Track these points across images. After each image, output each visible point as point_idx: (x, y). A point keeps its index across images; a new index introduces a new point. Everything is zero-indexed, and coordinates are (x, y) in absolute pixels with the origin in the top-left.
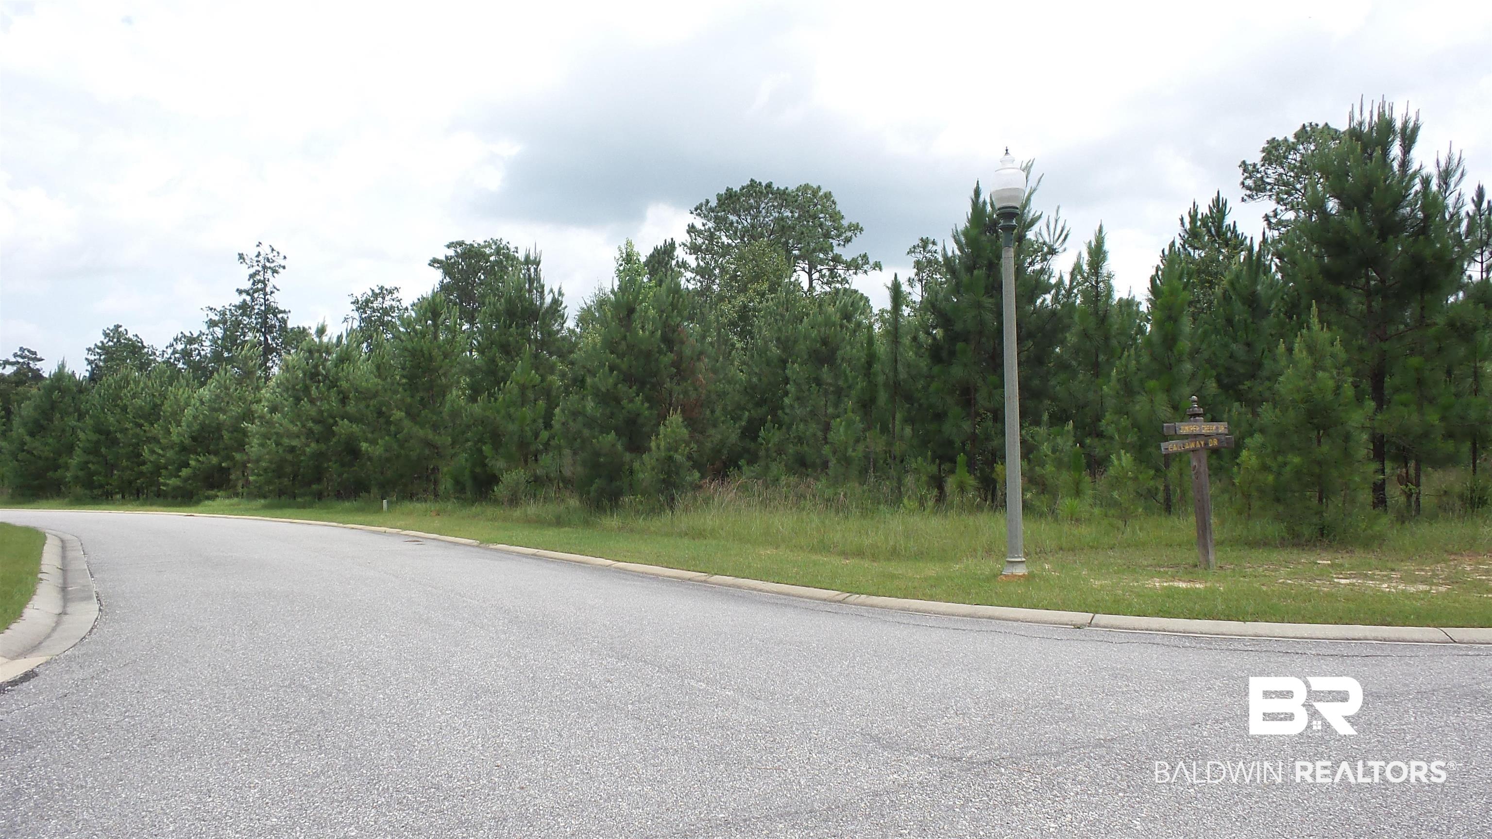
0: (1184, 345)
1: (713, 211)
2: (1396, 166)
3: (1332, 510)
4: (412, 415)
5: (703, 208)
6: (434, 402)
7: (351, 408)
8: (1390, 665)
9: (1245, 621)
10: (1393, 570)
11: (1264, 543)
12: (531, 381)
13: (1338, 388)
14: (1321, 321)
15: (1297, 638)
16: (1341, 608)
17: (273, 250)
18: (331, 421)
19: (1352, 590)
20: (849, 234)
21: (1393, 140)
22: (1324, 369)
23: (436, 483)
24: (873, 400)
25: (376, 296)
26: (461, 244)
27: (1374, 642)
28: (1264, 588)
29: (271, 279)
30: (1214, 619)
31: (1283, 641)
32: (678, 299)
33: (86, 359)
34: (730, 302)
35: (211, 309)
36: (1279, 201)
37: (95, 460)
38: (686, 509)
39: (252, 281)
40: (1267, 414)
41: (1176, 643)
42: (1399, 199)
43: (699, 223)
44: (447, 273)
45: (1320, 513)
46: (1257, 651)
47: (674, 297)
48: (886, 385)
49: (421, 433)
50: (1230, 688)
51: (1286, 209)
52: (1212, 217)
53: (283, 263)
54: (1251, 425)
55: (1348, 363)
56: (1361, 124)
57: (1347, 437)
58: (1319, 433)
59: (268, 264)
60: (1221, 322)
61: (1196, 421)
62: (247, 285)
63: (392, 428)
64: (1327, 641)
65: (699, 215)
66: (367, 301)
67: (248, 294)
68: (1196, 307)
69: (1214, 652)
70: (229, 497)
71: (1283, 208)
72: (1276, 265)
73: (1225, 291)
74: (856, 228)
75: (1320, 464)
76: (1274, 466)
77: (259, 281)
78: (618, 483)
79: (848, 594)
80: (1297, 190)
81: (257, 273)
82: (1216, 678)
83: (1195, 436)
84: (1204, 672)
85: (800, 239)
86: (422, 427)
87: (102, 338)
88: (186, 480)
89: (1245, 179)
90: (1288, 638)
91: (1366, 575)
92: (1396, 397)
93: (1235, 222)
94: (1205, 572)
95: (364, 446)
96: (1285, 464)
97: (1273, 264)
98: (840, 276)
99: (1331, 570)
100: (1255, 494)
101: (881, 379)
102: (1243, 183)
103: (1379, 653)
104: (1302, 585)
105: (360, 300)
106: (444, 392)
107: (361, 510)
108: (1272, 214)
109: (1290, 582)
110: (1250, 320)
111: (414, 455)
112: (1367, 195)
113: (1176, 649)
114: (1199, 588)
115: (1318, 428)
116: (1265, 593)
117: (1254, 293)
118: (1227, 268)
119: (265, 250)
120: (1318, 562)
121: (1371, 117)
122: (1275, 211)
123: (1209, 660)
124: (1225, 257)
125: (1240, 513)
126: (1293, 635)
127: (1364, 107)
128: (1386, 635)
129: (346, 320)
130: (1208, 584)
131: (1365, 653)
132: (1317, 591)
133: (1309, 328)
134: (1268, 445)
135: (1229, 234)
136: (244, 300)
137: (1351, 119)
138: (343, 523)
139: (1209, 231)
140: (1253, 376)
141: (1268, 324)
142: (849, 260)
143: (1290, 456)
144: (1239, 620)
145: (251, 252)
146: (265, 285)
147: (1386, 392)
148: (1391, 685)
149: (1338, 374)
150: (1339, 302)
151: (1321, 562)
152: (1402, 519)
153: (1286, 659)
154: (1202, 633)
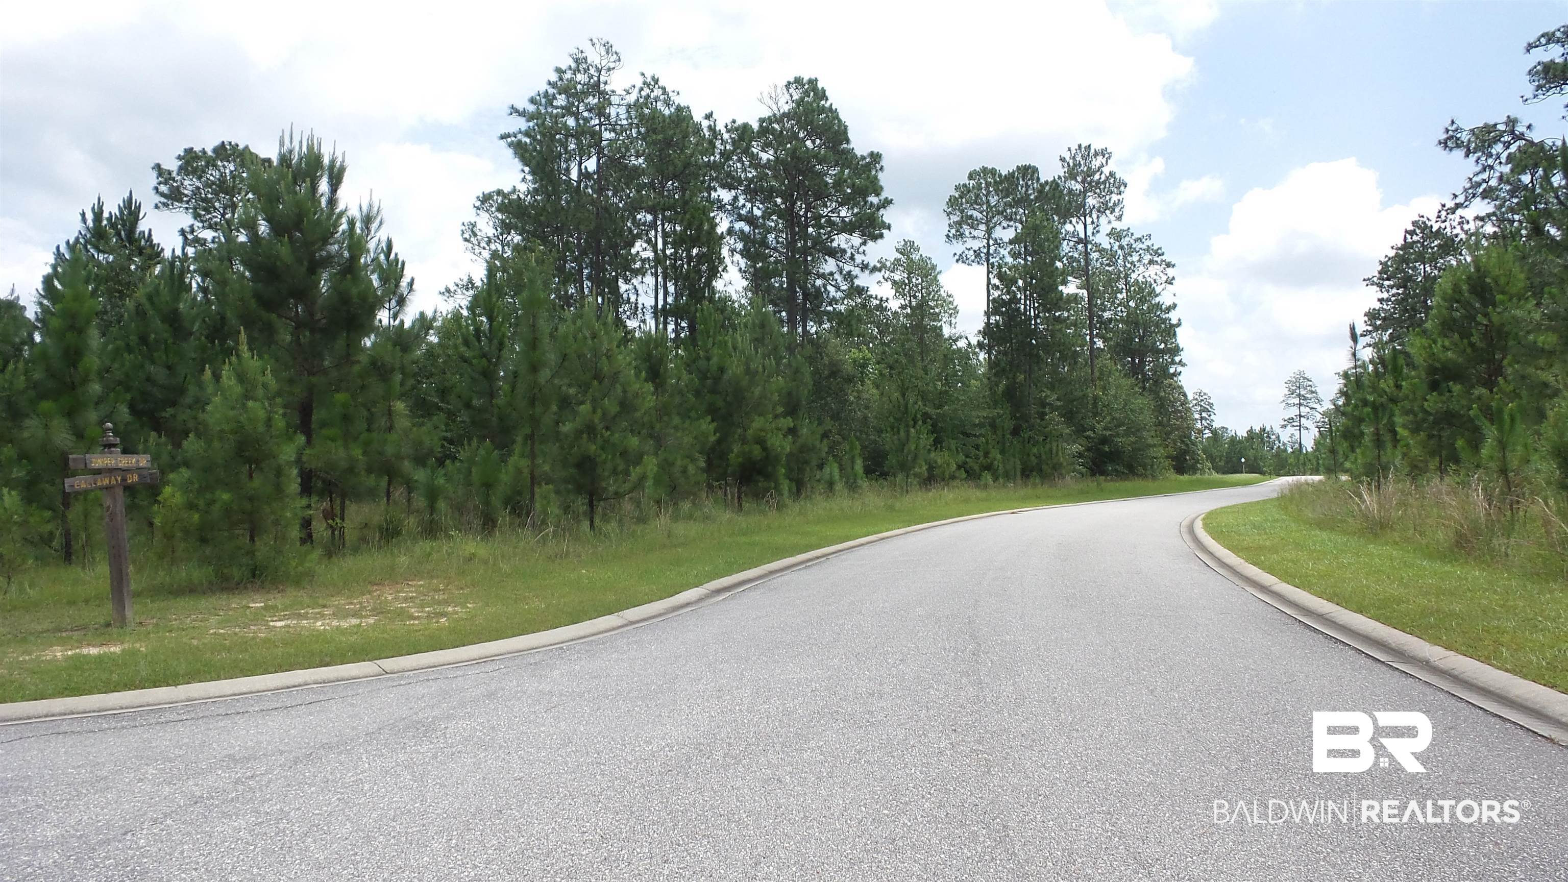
0: (92, 361)
2: (324, 202)
3: (263, 547)
8: (334, 709)
9: (176, 685)
10: (324, 606)
11: (191, 590)
13: (269, 422)
14: (251, 349)
15: (235, 695)
16: (280, 653)
19: (288, 632)
21: (321, 176)
22: (255, 400)
27: (315, 686)
28: (195, 642)
30: (136, 688)
31: (221, 702)
36: (196, 216)
40: (192, 445)
41: (91, 727)
42: (327, 236)
45: (251, 553)
46: (193, 719)
50: (167, 773)
51: (203, 227)
52: (122, 219)
54: (173, 458)
55: (279, 394)
56: (291, 152)
57: (279, 472)
58: (250, 467)
60: (134, 339)
61: (111, 453)
64: (269, 693)
68: (102, 319)
69: (139, 730)
71: (200, 225)
72: (198, 283)
73: (139, 305)
75: (251, 499)
76: (201, 503)
80: (215, 209)
82: (147, 764)
83: (111, 471)
84: (130, 758)
89: (160, 183)
90: (224, 696)
91: (300, 614)
92: (325, 432)
93: (150, 230)
94: (121, 631)
96: (214, 501)
97: (193, 281)
99: (264, 613)
100: (179, 534)
102: (156, 189)
103: (321, 698)
104: (236, 634)
108: (188, 229)
109: (222, 631)
110: (170, 341)
112: (298, 224)
113: (91, 735)
114: (115, 653)
115: (249, 461)
116: (197, 648)
117: (176, 311)
118: (142, 279)
120: (251, 605)
121: (301, 147)
122: (192, 227)
123: (135, 742)
124: (137, 267)
125: (161, 557)
126: (231, 692)
127: (294, 135)
128: (324, 677)
130: (126, 646)
131: (308, 700)
132: (253, 638)
133: (238, 356)
134: (195, 481)
135: (143, 242)
137: (282, 144)
139: (118, 234)
140: (174, 404)
141: (190, 348)
143: (218, 493)
144: (168, 685)
147: (313, 426)
148: (340, 731)
149: (270, 405)
150: (269, 330)
151: (253, 605)
152: (329, 554)
153: (227, 722)
154: (122, 708)
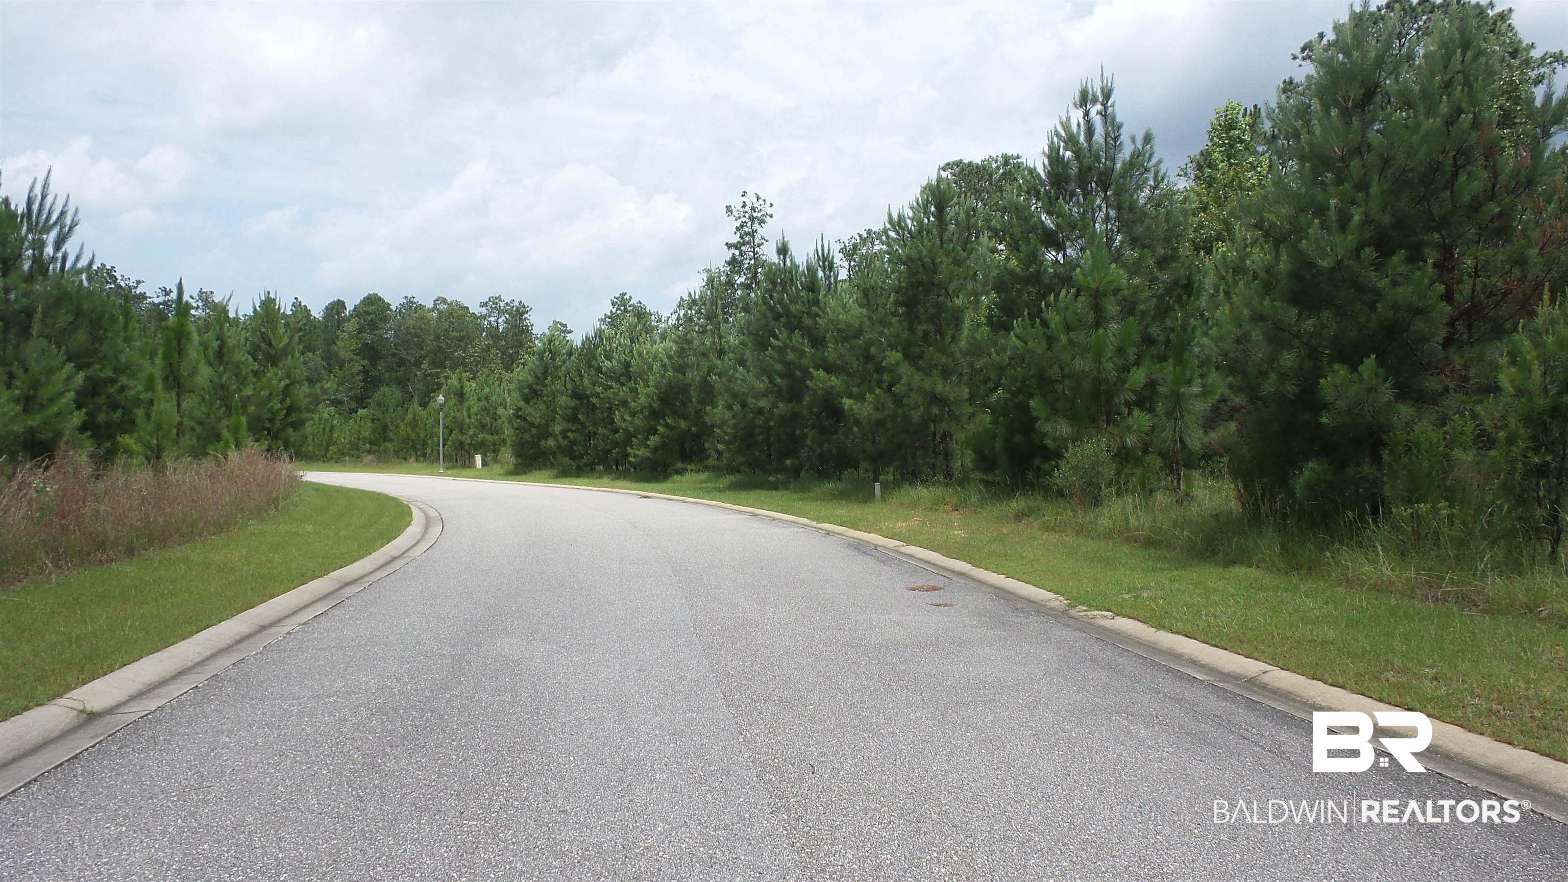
4: (911, 358)
6: (942, 337)
7: (831, 353)
17: (758, 198)
18: (802, 373)
23: (947, 455)
25: (864, 241)
26: (958, 163)
29: (760, 230)
37: (574, 428)
39: (738, 234)
49: (927, 384)
53: (769, 211)
59: (755, 215)
62: (736, 239)
63: (886, 377)
65: (1304, 59)
66: (855, 246)
67: (736, 248)
77: (746, 234)
81: (743, 225)
86: (928, 374)
88: (656, 449)
95: (847, 402)
105: (847, 245)
106: (957, 319)
107: (844, 496)
111: (916, 416)
119: (750, 200)
136: (734, 254)
138: (818, 520)
145: (737, 204)
146: (754, 237)
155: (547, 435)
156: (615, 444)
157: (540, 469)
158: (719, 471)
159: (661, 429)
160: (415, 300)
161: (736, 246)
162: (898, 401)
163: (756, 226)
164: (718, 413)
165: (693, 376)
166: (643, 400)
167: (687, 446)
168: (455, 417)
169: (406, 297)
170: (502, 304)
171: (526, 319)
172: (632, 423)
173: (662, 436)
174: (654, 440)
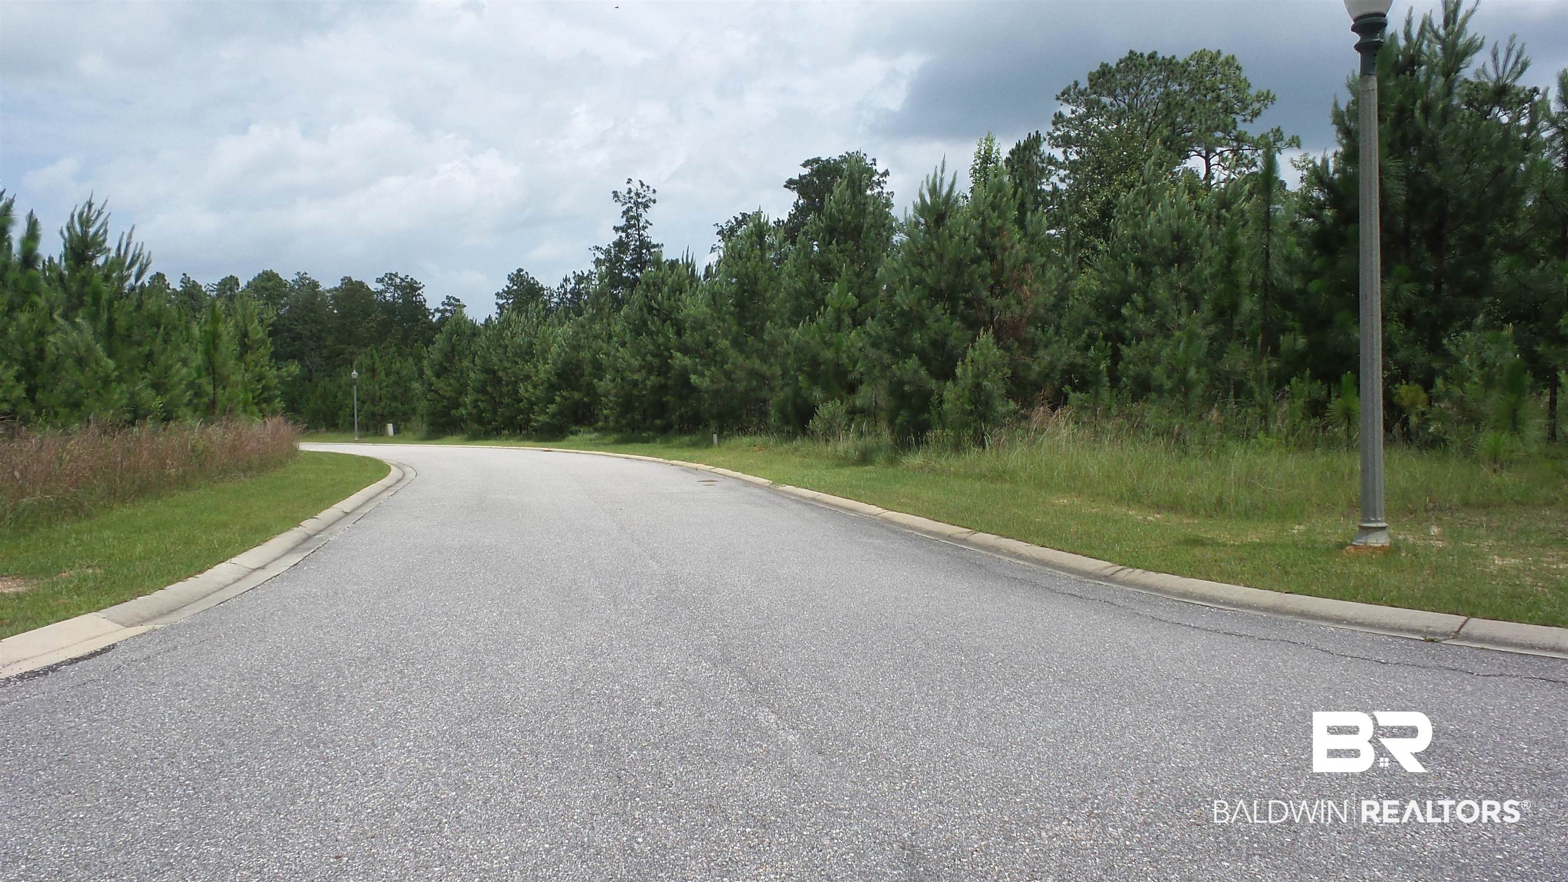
1: (1082, 95)
4: (737, 344)
5: (1072, 93)
7: (688, 338)
12: (848, 303)
17: (642, 185)
18: (666, 353)
20: (1256, 106)
23: (765, 415)
24: (1235, 308)
26: (817, 160)
29: (644, 214)
32: (1001, 198)
33: (497, 304)
34: (1091, 198)
35: (598, 248)
37: (483, 398)
38: (998, 445)
39: (625, 219)
43: (1067, 110)
44: (802, 194)
47: (995, 197)
48: (1253, 287)
49: (748, 364)
53: (653, 197)
59: (640, 200)
62: (622, 222)
63: (719, 358)
65: (1067, 101)
66: (732, 230)
67: (623, 232)
70: (589, 432)
74: (1266, 98)
77: (633, 217)
78: (926, 416)
79: (1120, 567)
81: (629, 210)
85: (1191, 117)
86: (749, 356)
87: (508, 283)
88: (554, 416)
95: (694, 378)
98: (1246, 157)
101: (1245, 280)
105: (725, 228)
107: (694, 445)
111: (740, 387)
119: (635, 186)
129: (713, 250)
136: (621, 237)
138: (670, 459)
142: (1256, 137)
145: (623, 189)
146: (639, 221)
155: (457, 406)
156: (520, 412)
157: (452, 435)
158: (604, 431)
159: (558, 399)
160: (308, 276)
161: (623, 229)
162: (728, 375)
163: (641, 210)
164: (605, 384)
165: (585, 355)
166: (542, 375)
167: (580, 412)
168: (367, 390)
169: (299, 273)
170: (398, 281)
171: (419, 295)
172: (533, 394)
173: (559, 404)
174: (552, 408)
